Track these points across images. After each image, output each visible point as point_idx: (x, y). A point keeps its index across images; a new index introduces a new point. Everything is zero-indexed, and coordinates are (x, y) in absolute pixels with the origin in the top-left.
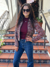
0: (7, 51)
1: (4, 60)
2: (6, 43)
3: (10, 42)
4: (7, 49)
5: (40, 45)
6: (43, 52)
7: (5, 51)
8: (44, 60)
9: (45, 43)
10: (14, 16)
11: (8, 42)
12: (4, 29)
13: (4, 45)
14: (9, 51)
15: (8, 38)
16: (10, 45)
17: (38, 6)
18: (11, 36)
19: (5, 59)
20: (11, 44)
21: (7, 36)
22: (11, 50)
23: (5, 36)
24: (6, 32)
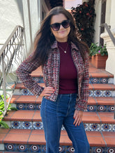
0: (22, 125)
1: (16, 148)
2: (18, 104)
3: (28, 104)
4: (22, 120)
5: (104, 111)
7: (16, 124)
11: (24, 104)
13: (13, 110)
14: (27, 125)
16: (29, 109)
17: (94, 15)
19: (18, 144)
20: (31, 106)
21: (21, 89)
22: (32, 121)
23: (16, 88)
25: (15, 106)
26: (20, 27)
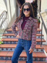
1: (2, 58)
3: (8, 41)
4: (5, 48)
5: (37, 44)
6: (40, 50)
7: (3, 49)
8: (40, 58)
9: (42, 42)
10: (13, 17)
11: (6, 41)
12: (3, 28)
13: (2, 44)
14: (7, 49)
15: (6, 37)
16: (8, 43)
18: (9, 35)
21: (5, 36)
22: (9, 48)
23: (3, 35)
24: (5, 32)
25: (3, 42)
26: (5, 11)
